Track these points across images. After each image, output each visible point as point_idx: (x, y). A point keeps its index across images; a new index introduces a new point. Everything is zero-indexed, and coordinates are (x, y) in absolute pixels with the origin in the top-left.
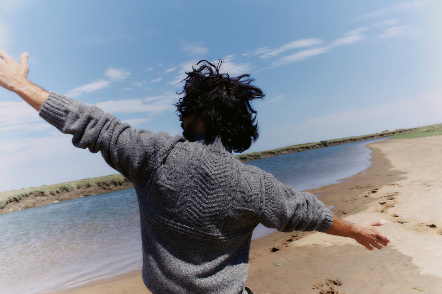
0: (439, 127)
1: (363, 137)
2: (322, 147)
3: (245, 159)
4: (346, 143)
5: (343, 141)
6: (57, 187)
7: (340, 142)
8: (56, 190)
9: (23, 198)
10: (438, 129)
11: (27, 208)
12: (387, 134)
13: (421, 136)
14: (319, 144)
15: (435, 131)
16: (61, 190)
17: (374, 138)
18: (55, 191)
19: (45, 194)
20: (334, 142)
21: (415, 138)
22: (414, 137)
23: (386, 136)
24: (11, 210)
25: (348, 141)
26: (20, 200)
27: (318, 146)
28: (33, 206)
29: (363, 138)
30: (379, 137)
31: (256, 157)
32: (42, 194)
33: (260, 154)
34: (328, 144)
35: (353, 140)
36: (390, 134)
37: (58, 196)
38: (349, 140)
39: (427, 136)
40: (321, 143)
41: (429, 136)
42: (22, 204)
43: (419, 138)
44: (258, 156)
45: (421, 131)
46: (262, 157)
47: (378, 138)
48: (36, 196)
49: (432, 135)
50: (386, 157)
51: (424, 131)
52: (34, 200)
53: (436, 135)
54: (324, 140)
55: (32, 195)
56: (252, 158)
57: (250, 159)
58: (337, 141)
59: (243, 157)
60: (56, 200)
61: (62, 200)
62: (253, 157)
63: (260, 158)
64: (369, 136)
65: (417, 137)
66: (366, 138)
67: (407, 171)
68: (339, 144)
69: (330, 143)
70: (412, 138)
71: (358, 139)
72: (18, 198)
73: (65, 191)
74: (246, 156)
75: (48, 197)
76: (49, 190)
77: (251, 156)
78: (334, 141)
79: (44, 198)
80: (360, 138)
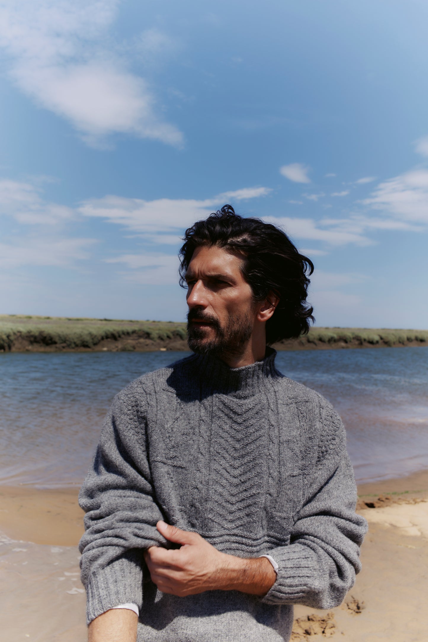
6: (169, 331)
8: (167, 334)
9: (123, 336)
11: (124, 350)
16: (174, 335)
18: (165, 335)
19: (152, 336)
24: (105, 349)
26: (119, 339)
28: (131, 349)
32: (148, 335)
37: (167, 342)
42: (119, 345)
48: (140, 337)
52: (137, 341)
55: (135, 335)
60: (165, 347)
61: (171, 349)
72: (117, 335)
73: (178, 337)
75: (155, 341)
76: (157, 332)
79: (148, 341)
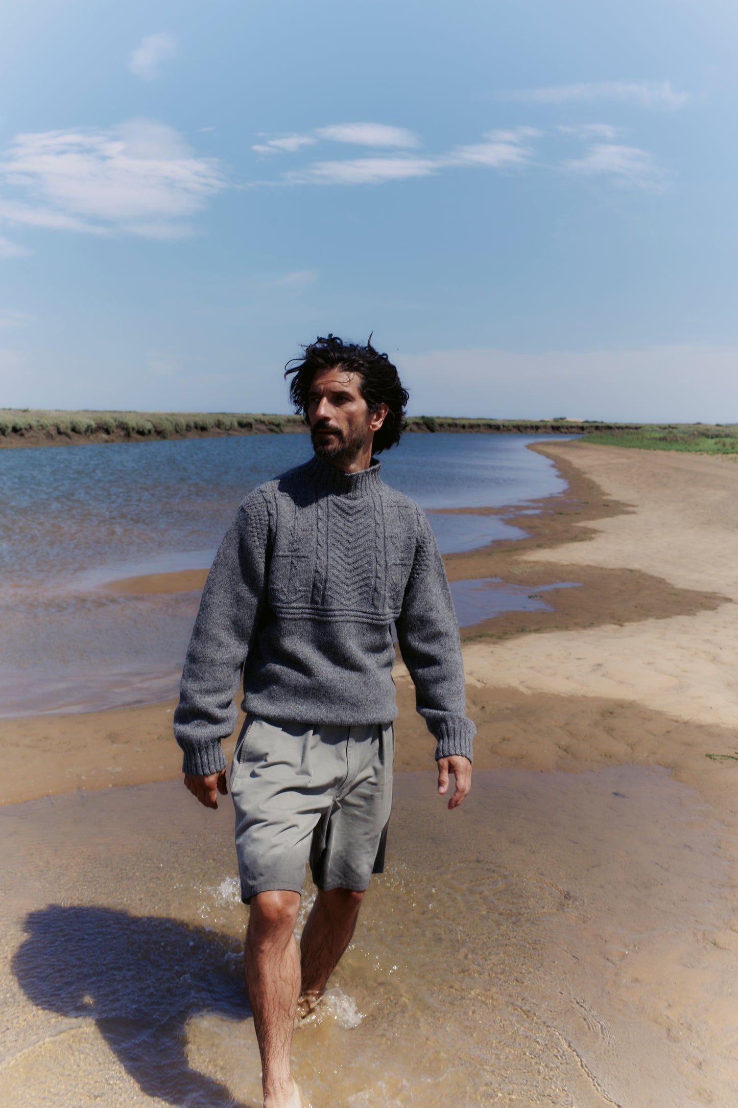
0: (685, 436)
1: (515, 424)
2: (423, 430)
3: (249, 428)
4: (477, 432)
5: (472, 426)
7: (463, 427)
10: (682, 438)
12: (567, 428)
13: (647, 447)
14: (417, 424)
15: (677, 441)
17: (540, 431)
20: (450, 425)
21: (636, 450)
22: (633, 447)
23: (566, 433)
25: (482, 429)
27: (415, 428)
29: (514, 427)
30: (550, 430)
31: (275, 428)
33: (282, 422)
34: (438, 428)
35: (494, 428)
36: (574, 430)
38: (484, 425)
39: (661, 449)
40: (421, 421)
41: (664, 450)
43: (643, 451)
44: (278, 425)
45: (647, 435)
46: (287, 429)
47: (547, 432)
49: (670, 450)
50: (588, 476)
51: (656, 439)
53: (678, 450)
54: (428, 414)
56: (263, 427)
57: (258, 429)
58: (458, 422)
59: (245, 421)
62: (266, 425)
63: (282, 432)
64: (529, 424)
65: (640, 448)
66: (523, 429)
67: (635, 504)
68: (462, 430)
69: (441, 425)
70: (630, 447)
71: (504, 426)
74: (252, 421)
77: (262, 422)
78: (450, 421)
80: (508, 427)
